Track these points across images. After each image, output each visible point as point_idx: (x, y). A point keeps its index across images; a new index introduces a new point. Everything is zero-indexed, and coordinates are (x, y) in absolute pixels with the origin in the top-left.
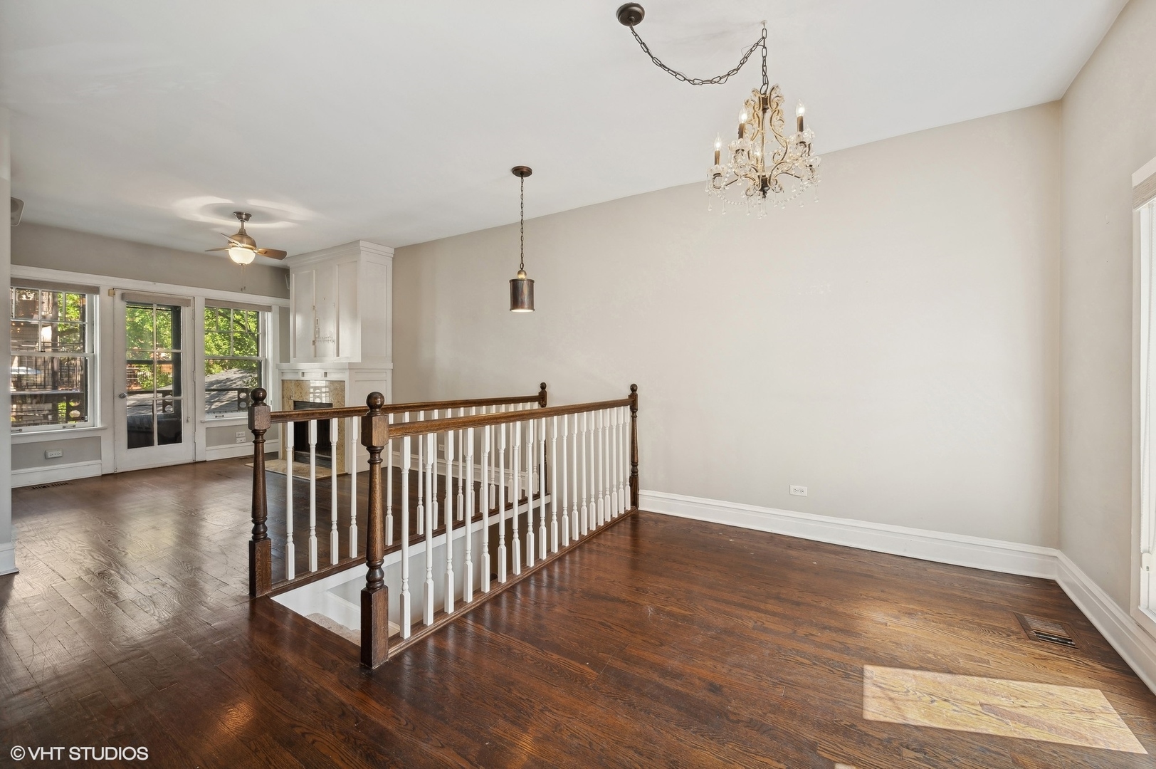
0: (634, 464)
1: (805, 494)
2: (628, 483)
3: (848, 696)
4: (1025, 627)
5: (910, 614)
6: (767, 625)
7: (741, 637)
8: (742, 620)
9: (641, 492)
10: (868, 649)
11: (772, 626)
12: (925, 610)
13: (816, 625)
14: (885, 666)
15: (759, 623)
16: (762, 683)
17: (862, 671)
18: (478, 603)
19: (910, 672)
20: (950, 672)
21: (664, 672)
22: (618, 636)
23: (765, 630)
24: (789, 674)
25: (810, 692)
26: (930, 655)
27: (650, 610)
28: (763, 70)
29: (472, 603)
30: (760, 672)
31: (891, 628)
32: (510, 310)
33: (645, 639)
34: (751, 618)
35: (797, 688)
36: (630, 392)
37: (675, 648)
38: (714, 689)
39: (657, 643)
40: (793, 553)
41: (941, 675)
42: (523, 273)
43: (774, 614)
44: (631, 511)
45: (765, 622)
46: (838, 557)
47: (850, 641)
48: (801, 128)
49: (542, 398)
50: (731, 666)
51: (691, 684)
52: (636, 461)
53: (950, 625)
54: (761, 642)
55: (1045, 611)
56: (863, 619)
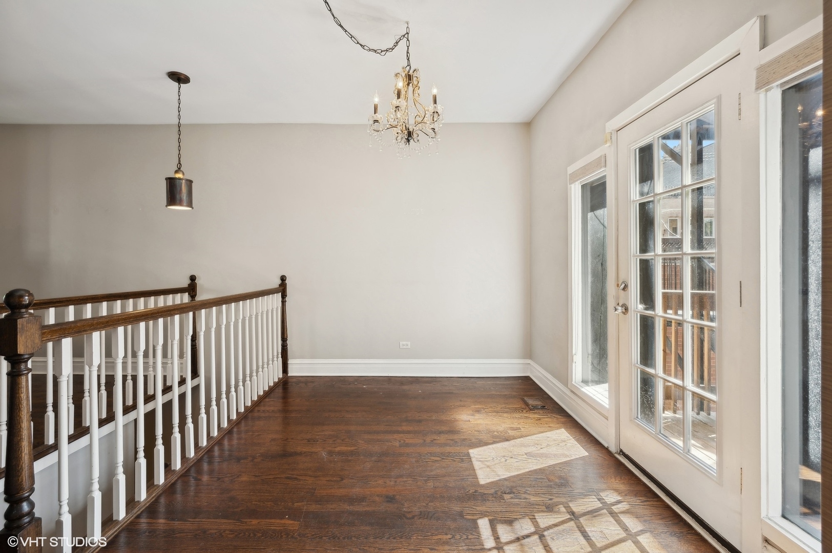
0: (284, 339)
1: (409, 347)
2: (280, 356)
3: (467, 473)
4: (527, 404)
5: (478, 411)
6: (407, 441)
7: (394, 455)
8: (391, 442)
9: (290, 361)
10: (466, 439)
11: (411, 441)
12: (484, 407)
13: (435, 433)
14: (478, 447)
15: (402, 441)
16: (419, 483)
17: (468, 455)
18: (153, 497)
19: (490, 446)
20: (507, 440)
21: (351, 500)
22: (305, 484)
23: (407, 445)
24: (431, 471)
25: (447, 479)
26: (495, 433)
27: (324, 454)
28: (407, 56)
29: (146, 500)
30: (414, 476)
31: (472, 422)
32: (166, 206)
33: (328, 479)
34: (396, 439)
35: (439, 478)
36: (279, 282)
37: (353, 479)
38: (390, 499)
39: (339, 479)
40: (405, 387)
41: (504, 443)
42: (181, 173)
43: (409, 432)
44: (283, 378)
45: (405, 440)
46: (431, 385)
47: (455, 437)
48: (435, 102)
49: (192, 289)
50: (395, 478)
51: (373, 502)
52: (285, 337)
53: (498, 412)
54: (408, 455)
55: (531, 393)
56: (457, 421)
